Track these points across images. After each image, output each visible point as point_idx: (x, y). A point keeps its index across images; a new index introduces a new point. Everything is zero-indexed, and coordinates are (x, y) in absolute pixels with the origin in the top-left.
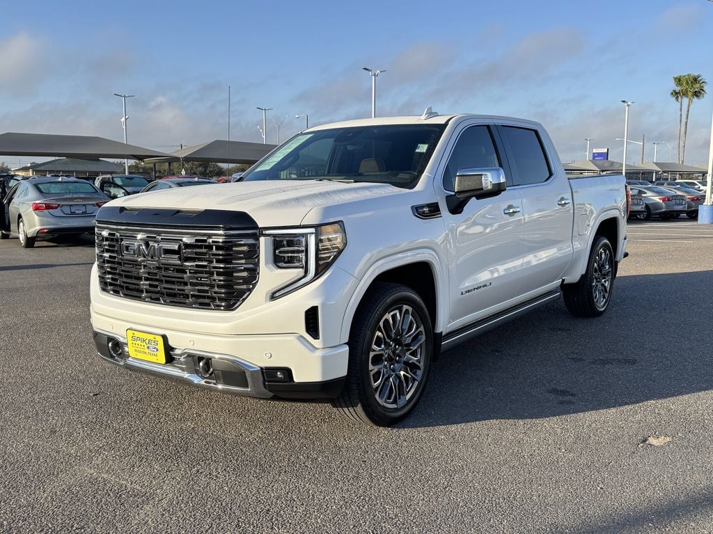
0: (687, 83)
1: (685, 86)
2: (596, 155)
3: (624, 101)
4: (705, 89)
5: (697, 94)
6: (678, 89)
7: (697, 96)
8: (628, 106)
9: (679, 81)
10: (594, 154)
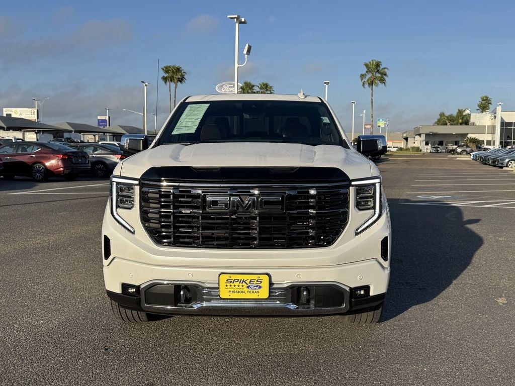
0: (173, 72)
1: (171, 74)
2: (100, 121)
3: (143, 82)
4: (185, 77)
5: (181, 80)
6: (166, 75)
7: (181, 82)
8: (146, 85)
9: (167, 70)
10: (99, 120)
